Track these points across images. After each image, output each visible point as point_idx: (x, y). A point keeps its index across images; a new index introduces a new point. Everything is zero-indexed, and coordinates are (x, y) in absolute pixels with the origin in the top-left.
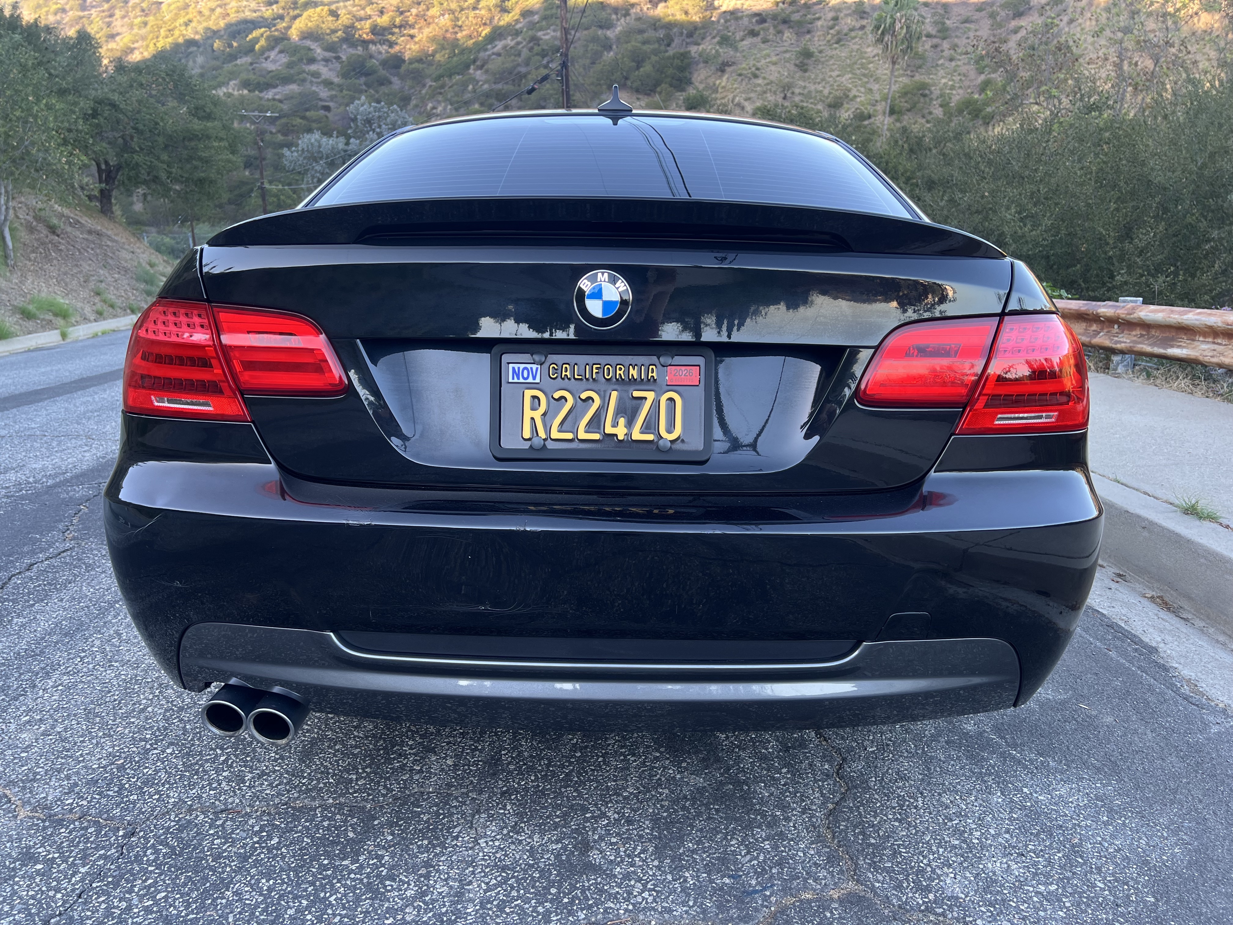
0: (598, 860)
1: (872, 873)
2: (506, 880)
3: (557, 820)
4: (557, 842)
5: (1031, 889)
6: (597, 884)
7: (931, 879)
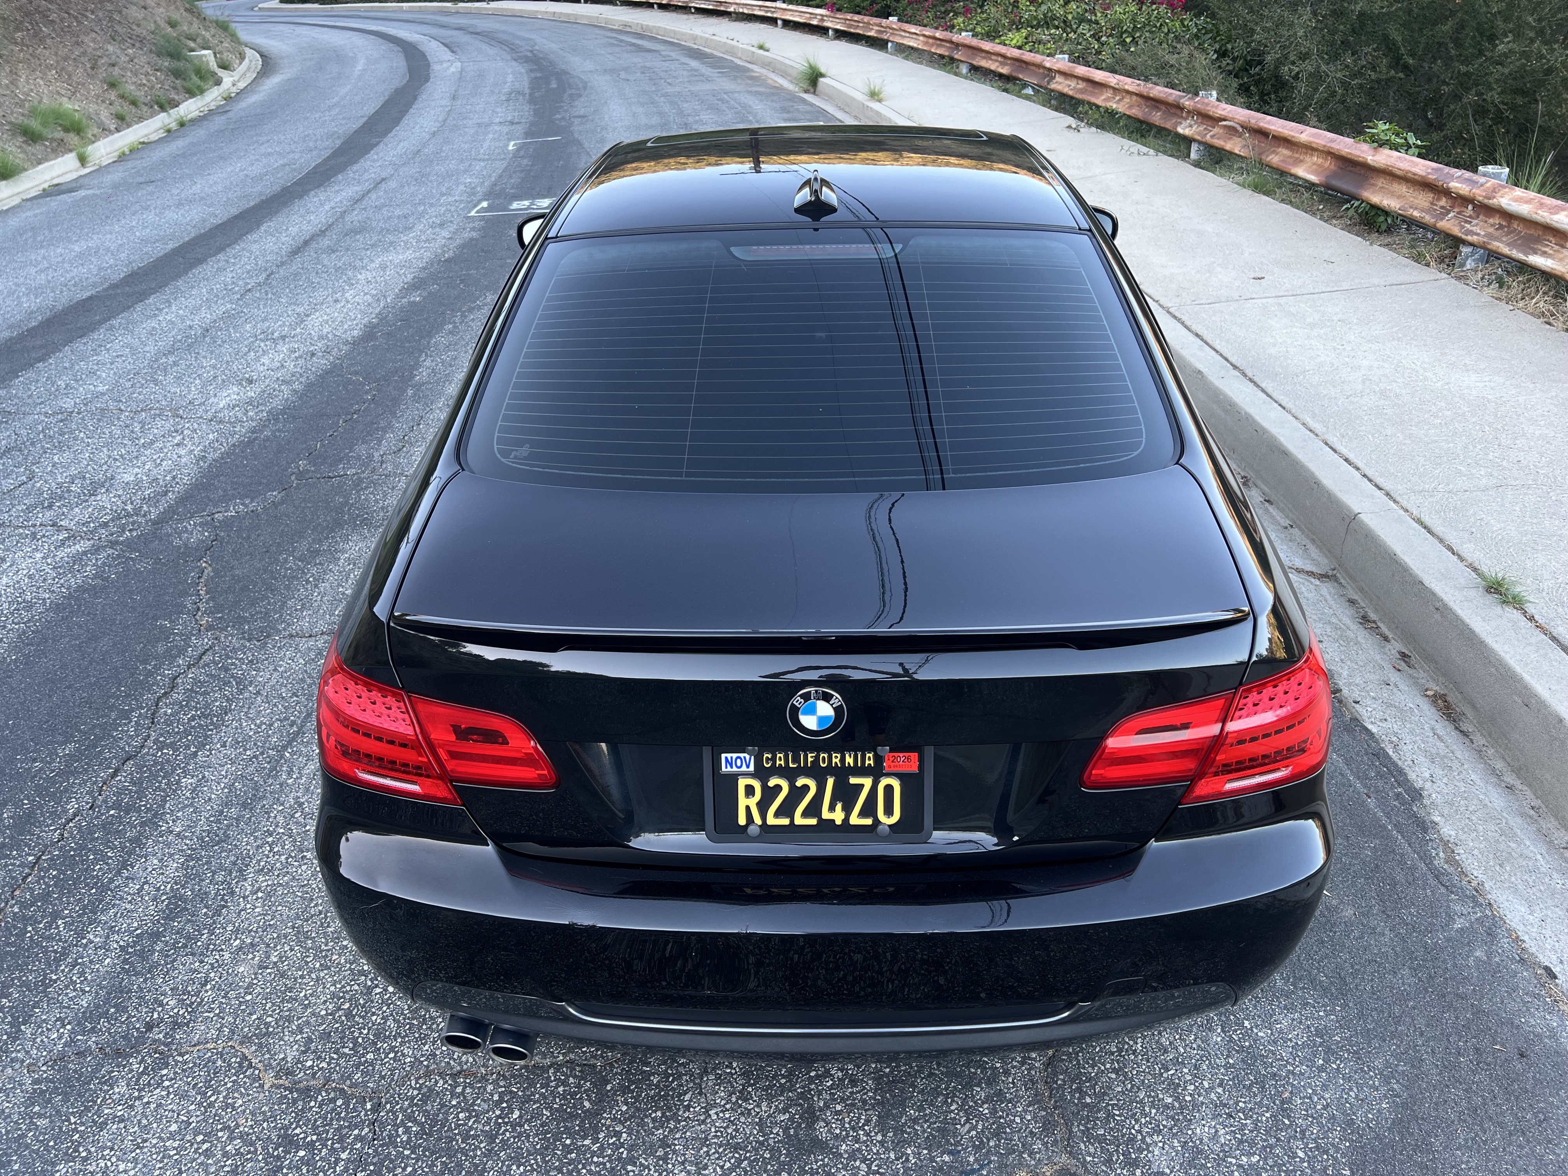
0: (824, 1135)
1: (1084, 1143)
2: (740, 1161)
3: (783, 1081)
4: (785, 1110)
5: (1234, 1161)
6: (824, 1165)
7: (1140, 1150)
